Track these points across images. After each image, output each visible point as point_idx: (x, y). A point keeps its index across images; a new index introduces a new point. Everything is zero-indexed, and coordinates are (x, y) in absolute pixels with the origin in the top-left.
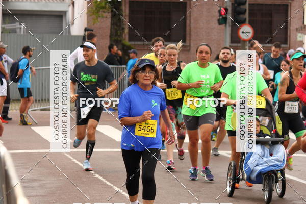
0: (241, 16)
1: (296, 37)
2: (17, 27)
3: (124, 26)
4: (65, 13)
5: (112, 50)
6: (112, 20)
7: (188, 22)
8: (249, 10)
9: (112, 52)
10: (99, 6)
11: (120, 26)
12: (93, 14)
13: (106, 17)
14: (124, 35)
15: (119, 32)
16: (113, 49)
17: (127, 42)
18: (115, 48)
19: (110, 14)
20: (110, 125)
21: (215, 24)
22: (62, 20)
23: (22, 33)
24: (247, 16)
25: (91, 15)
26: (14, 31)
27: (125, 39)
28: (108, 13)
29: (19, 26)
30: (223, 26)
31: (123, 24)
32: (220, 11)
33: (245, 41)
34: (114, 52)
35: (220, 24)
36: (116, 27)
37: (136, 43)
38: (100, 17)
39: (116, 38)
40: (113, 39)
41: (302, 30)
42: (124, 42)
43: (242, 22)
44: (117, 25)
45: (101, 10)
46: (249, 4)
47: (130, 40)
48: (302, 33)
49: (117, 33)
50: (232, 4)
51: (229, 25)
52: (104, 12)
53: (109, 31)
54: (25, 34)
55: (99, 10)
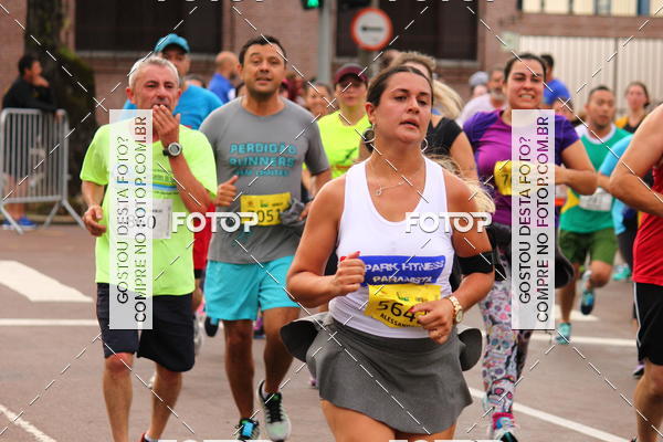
1: (498, 41)
3: (64, 10)
5: (27, 72)
9: (27, 77)
11: (52, 9)
14: (63, 34)
15: (48, 25)
16: (30, 67)
17: (71, 53)
18: (37, 67)
27: (67, 43)
31: (60, 5)
33: (369, 51)
35: (306, 6)
36: (40, 12)
37: (96, 54)
41: (513, 23)
42: (62, 51)
44: (43, 9)
47: (79, 46)
48: (513, 31)
51: (330, 12)
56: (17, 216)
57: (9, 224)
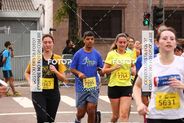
0: (160, 19)
2: (5, 29)
3: (79, 27)
4: (39, 19)
6: (69, 23)
7: (123, 24)
8: (165, 15)
9: (69, 45)
10: (61, 14)
11: (76, 27)
12: (57, 19)
13: (66, 21)
14: (78, 34)
15: (74, 31)
17: (81, 38)
19: (68, 19)
20: (68, 96)
21: (142, 25)
22: (37, 24)
23: (8, 33)
25: (55, 20)
26: (3, 32)
27: (79, 37)
28: (67, 18)
29: (6, 28)
34: (70, 45)
38: (61, 21)
39: (72, 36)
40: (71, 36)
44: (73, 27)
45: (62, 17)
46: (165, 11)
49: (74, 32)
50: (153, 11)
51: (151, 26)
52: (64, 18)
53: (68, 31)
54: (11, 34)
55: (61, 16)
56: (67, 84)
57: (65, 86)
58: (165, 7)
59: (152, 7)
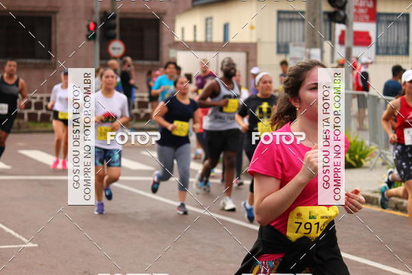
0: (112, 32)
1: (168, 53)
7: (53, 38)
8: (120, 25)
24: (117, 31)
30: (92, 42)
32: (88, 26)
35: (89, 39)
43: (113, 38)
46: (119, 19)
51: (98, 41)
58: (121, 13)
59: (100, 13)
